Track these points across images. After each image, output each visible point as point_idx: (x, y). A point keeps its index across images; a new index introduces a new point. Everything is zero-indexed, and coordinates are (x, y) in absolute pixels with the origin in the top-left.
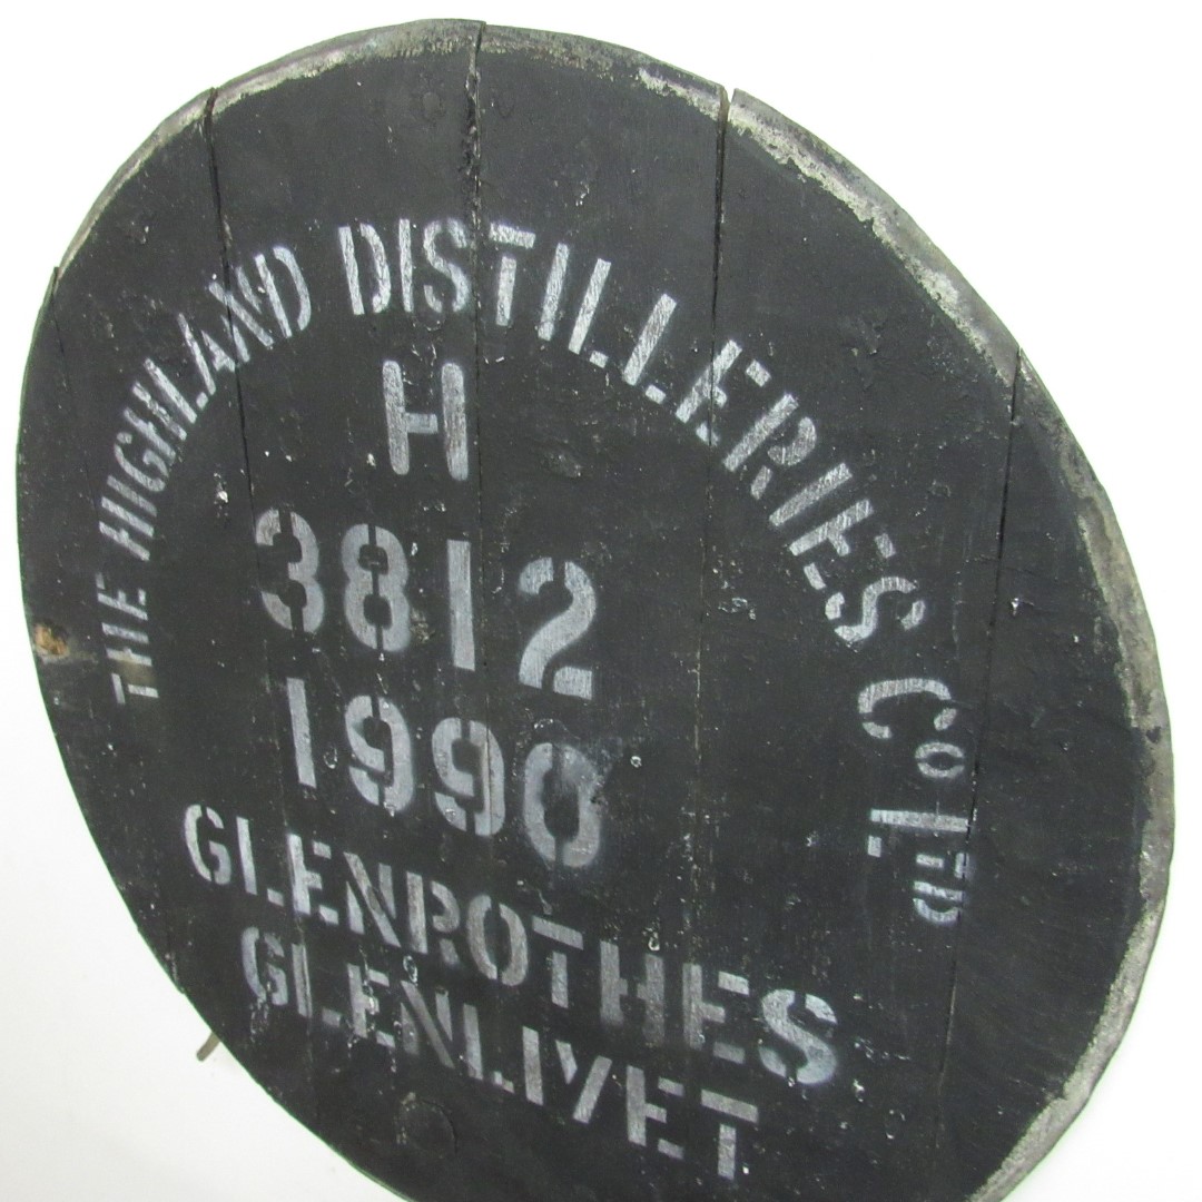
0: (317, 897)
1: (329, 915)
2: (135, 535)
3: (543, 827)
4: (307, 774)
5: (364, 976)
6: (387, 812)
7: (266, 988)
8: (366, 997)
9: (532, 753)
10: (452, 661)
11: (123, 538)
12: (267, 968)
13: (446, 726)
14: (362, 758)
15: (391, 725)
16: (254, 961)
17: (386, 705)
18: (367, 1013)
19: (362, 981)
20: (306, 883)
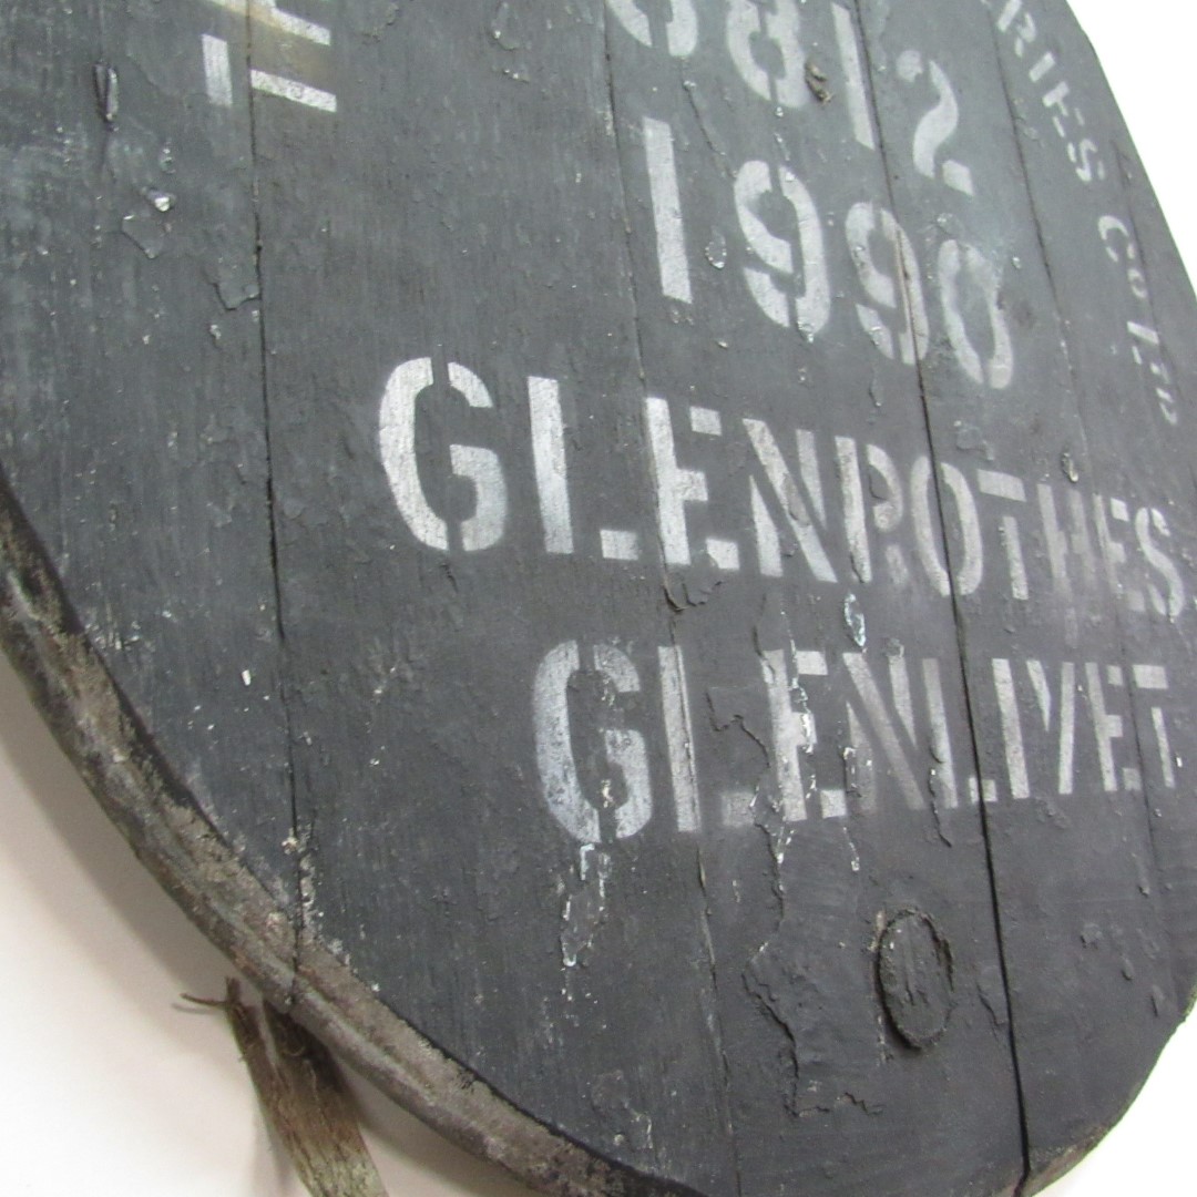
0: (701, 522)
1: (724, 554)
3: (967, 343)
4: (675, 279)
5: (791, 670)
6: (803, 336)
7: (597, 801)
8: (797, 715)
9: (942, 253)
10: (853, 133)
12: (599, 740)
13: (858, 212)
14: (761, 254)
15: (796, 205)
16: (566, 738)
17: (790, 177)
18: (801, 751)
19: (790, 684)
20: (680, 496)
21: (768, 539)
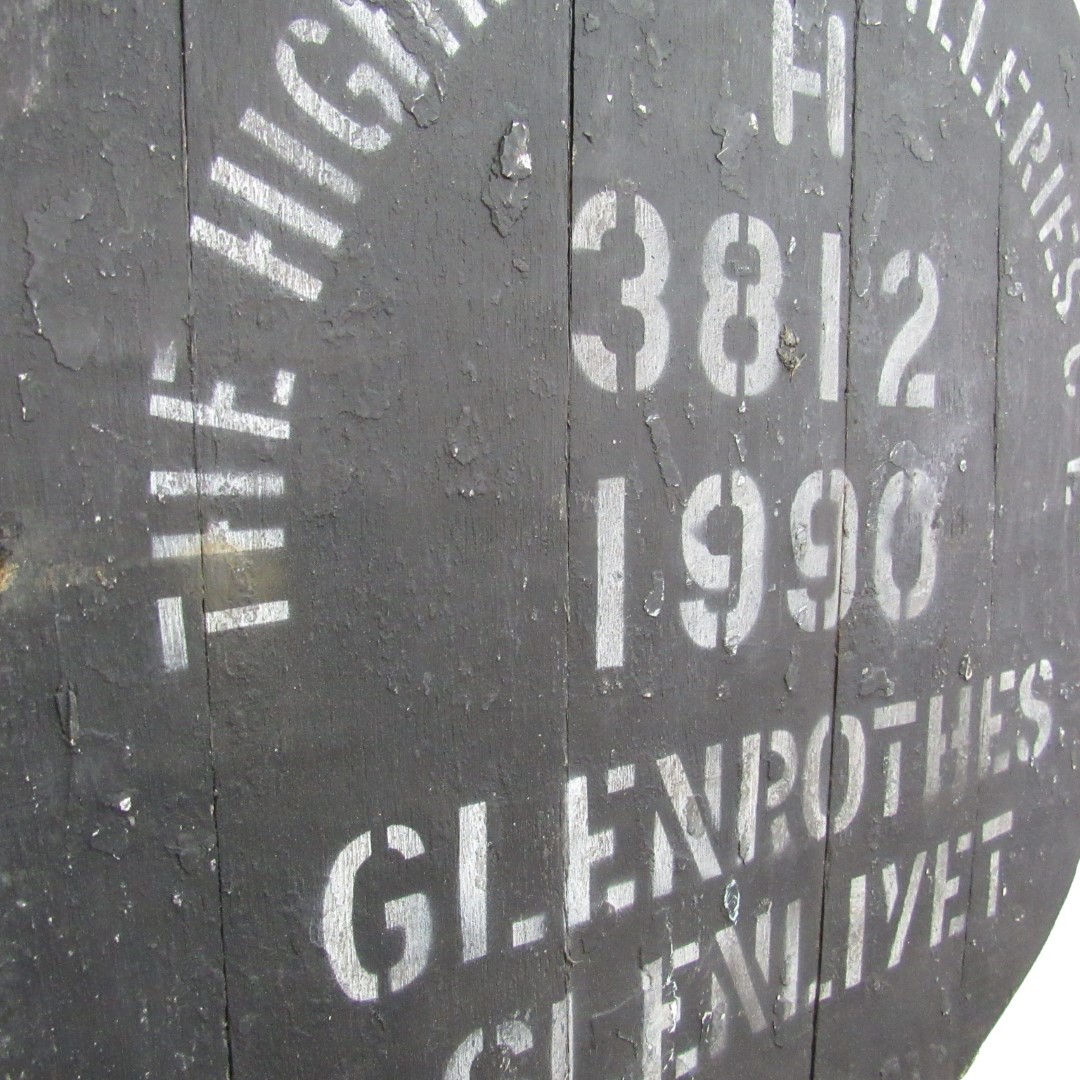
0: (602, 877)
1: (621, 896)
2: (288, 244)
3: (892, 582)
4: (610, 648)
5: (667, 970)
6: (727, 651)
8: (667, 1005)
9: (887, 491)
10: (819, 394)
11: (256, 254)
13: (807, 486)
14: (699, 581)
15: (744, 509)
17: (742, 480)
18: (666, 1034)
19: (664, 981)
20: (588, 861)
21: (663, 863)
